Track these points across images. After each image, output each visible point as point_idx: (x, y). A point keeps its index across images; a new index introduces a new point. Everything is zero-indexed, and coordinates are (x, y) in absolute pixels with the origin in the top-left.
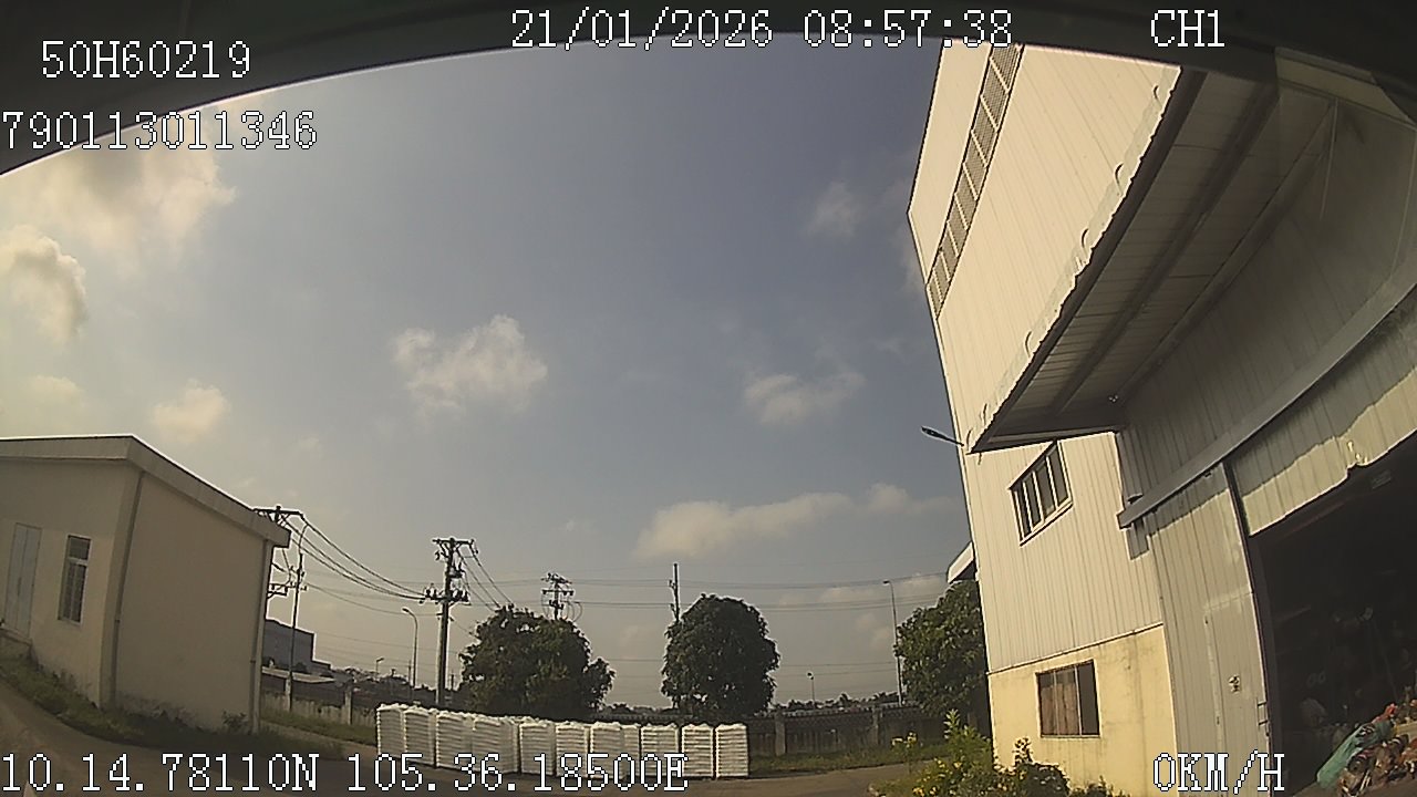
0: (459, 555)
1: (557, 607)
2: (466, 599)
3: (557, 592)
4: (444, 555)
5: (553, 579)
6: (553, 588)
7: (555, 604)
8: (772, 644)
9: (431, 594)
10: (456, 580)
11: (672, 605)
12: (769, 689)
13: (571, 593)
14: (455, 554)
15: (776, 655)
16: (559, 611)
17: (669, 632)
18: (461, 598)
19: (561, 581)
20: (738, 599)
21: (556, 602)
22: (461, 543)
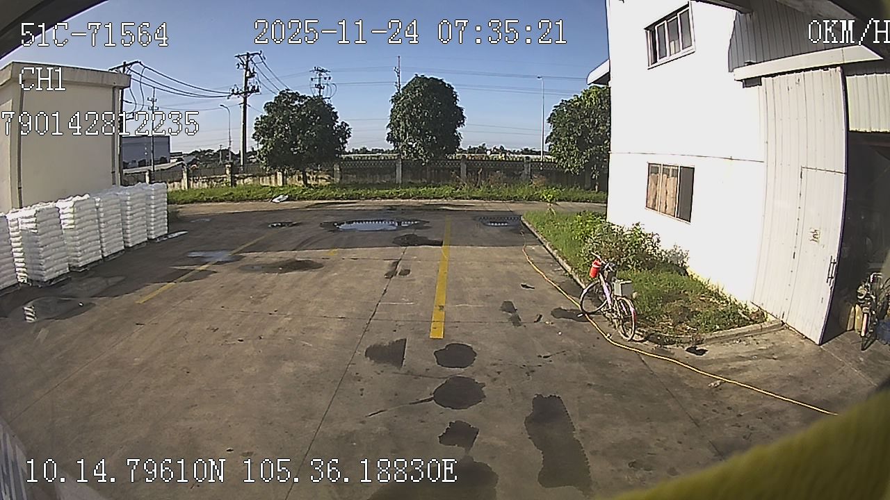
0: (253, 63)
1: (320, 88)
2: (258, 91)
3: (320, 78)
4: (243, 65)
5: (318, 70)
6: (318, 76)
7: (319, 87)
8: (461, 110)
9: (235, 92)
10: (252, 79)
11: (396, 83)
12: (458, 138)
13: (330, 78)
14: (250, 62)
15: (464, 117)
16: (322, 90)
17: (392, 100)
18: (255, 90)
19: (322, 71)
20: (439, 79)
21: (319, 85)
22: (253, 55)
